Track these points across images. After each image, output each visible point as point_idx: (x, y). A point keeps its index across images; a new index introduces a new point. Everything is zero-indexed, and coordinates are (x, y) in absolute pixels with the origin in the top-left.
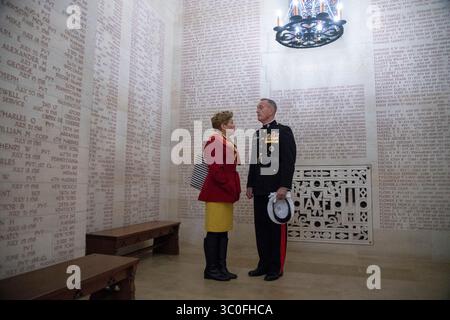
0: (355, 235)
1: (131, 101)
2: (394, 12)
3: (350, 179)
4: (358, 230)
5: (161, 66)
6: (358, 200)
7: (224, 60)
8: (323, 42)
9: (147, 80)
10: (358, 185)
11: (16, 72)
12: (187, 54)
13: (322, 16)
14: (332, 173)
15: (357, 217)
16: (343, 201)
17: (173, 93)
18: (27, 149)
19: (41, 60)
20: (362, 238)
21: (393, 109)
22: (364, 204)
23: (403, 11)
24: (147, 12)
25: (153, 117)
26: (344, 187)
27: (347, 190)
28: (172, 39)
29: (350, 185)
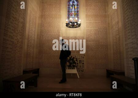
0: (81, 71)
1: (28, 37)
2: (90, 21)
3: (80, 58)
4: (82, 69)
5: (35, 28)
6: (82, 63)
7: (51, 28)
8: (76, 27)
9: (32, 32)
10: (82, 59)
11: (13, 32)
12: (42, 25)
13: (76, 22)
14: (76, 57)
15: (82, 67)
16: (79, 63)
17: (38, 35)
18: (14, 49)
19: (17, 29)
20: (83, 71)
21: (90, 43)
22: (83, 64)
23: (92, 22)
24: (33, 14)
25: (33, 41)
26: (79, 60)
27: (80, 60)
28: (38, 21)
29: (80, 59)
